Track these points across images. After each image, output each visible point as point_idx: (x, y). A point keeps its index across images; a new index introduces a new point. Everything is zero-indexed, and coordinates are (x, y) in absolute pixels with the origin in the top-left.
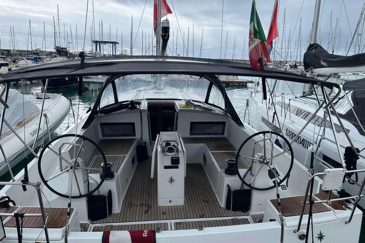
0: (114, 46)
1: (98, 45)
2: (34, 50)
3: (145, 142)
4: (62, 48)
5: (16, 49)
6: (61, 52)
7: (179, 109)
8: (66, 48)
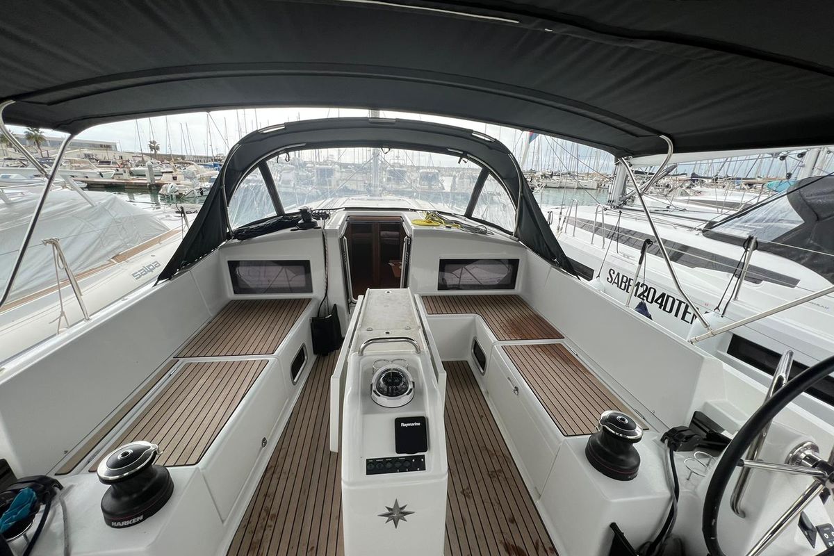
2: (215, 156)
3: (335, 305)
7: (413, 228)
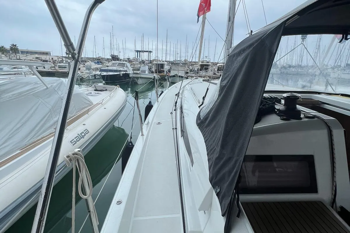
0: (149, 54)
1: (139, 54)
2: (97, 57)
4: (115, 56)
5: (87, 57)
6: (115, 58)
8: (117, 56)
